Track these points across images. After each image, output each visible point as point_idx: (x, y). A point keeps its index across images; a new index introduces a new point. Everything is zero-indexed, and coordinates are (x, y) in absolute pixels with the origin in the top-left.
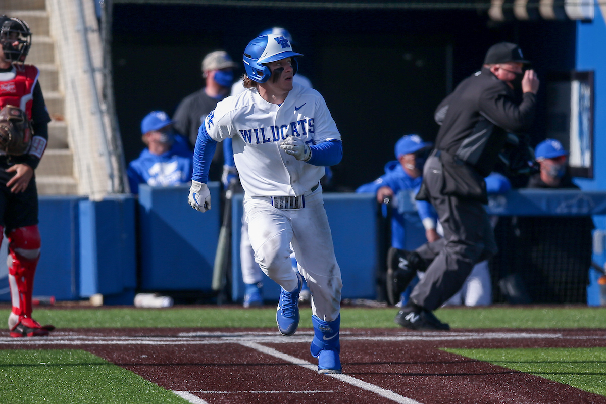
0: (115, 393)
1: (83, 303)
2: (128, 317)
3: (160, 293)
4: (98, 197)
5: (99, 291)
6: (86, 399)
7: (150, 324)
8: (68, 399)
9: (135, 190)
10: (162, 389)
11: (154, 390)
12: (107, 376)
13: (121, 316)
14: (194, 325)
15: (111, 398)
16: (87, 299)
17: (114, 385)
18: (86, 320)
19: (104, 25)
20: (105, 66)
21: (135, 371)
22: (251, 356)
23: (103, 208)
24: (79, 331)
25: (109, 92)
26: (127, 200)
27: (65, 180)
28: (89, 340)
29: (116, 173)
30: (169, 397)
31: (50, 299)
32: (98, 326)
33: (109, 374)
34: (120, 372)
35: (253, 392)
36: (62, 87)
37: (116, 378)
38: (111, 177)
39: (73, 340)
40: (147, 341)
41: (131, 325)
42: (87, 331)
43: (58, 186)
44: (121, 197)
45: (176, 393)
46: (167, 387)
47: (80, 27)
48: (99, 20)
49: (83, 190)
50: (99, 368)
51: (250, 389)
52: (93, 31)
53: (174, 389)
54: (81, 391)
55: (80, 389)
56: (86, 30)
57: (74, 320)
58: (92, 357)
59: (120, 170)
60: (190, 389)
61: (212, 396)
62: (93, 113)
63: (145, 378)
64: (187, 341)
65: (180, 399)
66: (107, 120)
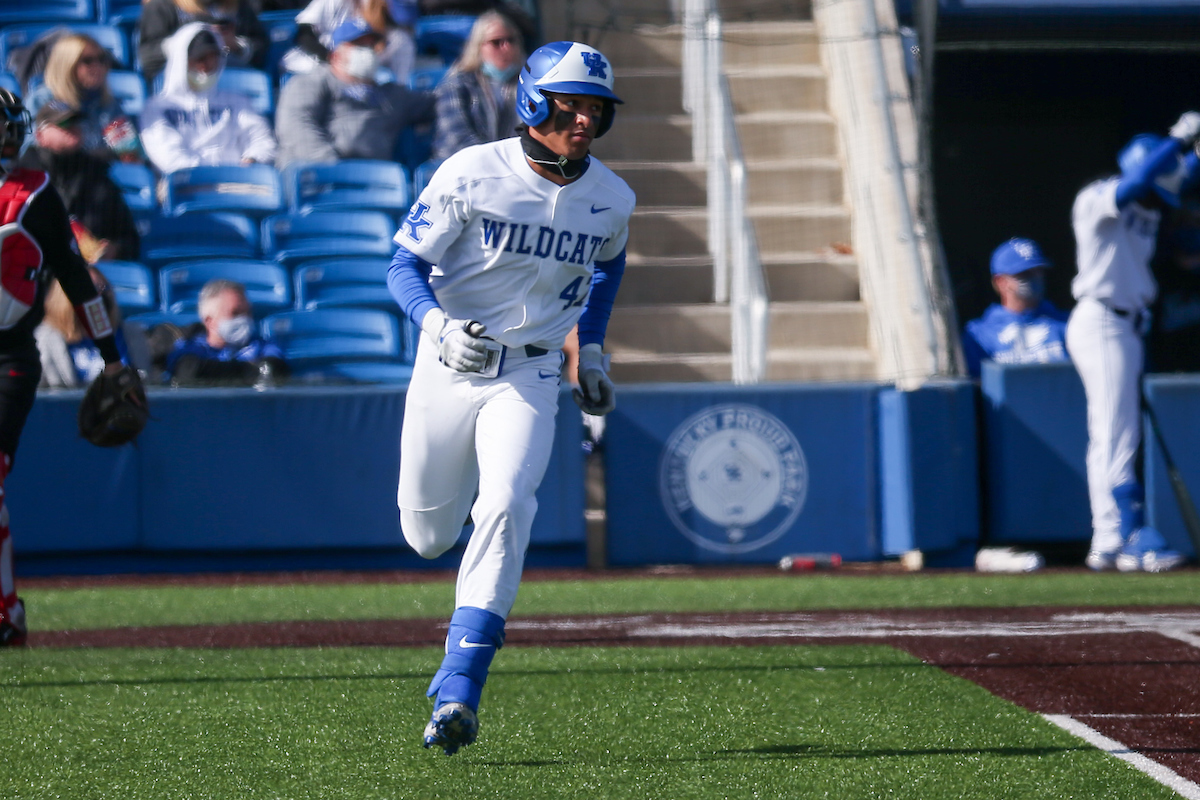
0: (944, 719)
1: (890, 565)
2: (965, 590)
3: (1020, 546)
4: (911, 384)
5: (917, 544)
6: (893, 729)
7: (1003, 601)
8: (862, 729)
9: (975, 371)
10: (1024, 712)
11: (1010, 712)
12: (929, 689)
13: (954, 588)
14: (1079, 601)
15: (936, 726)
16: (896, 558)
17: (940, 705)
18: (895, 595)
19: (919, 90)
20: (921, 158)
21: (978, 680)
22: (1178, 654)
23: (920, 402)
24: (881, 613)
25: (929, 204)
26: (961, 390)
27: (854, 355)
28: (900, 629)
29: (942, 341)
30: (1036, 725)
31: (832, 559)
32: (915, 604)
33: (933, 686)
34: (952, 683)
35: (1181, 715)
36: (848, 196)
37: (945, 693)
38: (934, 349)
39: (871, 629)
40: (999, 630)
41: (970, 601)
42: (897, 613)
43: (843, 365)
44: (950, 383)
45: (1047, 717)
46: (1032, 708)
47: (880, 93)
48: (911, 81)
49: (886, 372)
50: (916, 676)
51: (1177, 710)
52: (900, 99)
53: (1044, 710)
54: (884, 716)
55: (882, 712)
56: (889, 99)
57: (874, 595)
58: (905, 656)
59: (950, 337)
60: (1073, 711)
61: (1110, 722)
62: (903, 241)
63: (994, 693)
64: (1068, 629)
65: (1053, 728)
66: (926, 252)
